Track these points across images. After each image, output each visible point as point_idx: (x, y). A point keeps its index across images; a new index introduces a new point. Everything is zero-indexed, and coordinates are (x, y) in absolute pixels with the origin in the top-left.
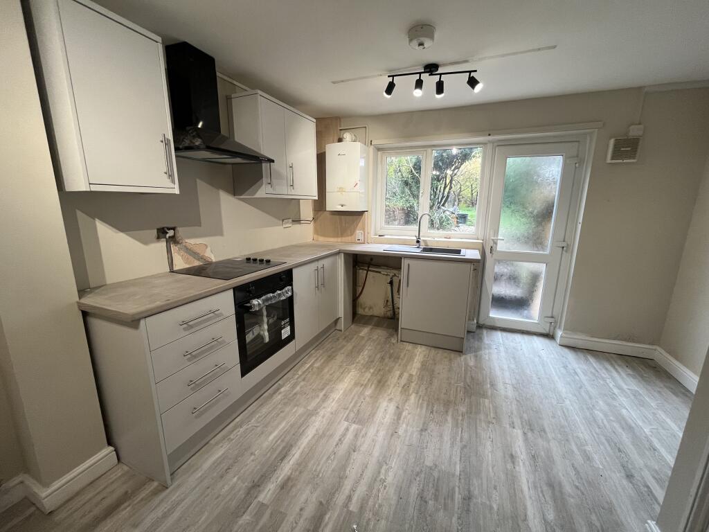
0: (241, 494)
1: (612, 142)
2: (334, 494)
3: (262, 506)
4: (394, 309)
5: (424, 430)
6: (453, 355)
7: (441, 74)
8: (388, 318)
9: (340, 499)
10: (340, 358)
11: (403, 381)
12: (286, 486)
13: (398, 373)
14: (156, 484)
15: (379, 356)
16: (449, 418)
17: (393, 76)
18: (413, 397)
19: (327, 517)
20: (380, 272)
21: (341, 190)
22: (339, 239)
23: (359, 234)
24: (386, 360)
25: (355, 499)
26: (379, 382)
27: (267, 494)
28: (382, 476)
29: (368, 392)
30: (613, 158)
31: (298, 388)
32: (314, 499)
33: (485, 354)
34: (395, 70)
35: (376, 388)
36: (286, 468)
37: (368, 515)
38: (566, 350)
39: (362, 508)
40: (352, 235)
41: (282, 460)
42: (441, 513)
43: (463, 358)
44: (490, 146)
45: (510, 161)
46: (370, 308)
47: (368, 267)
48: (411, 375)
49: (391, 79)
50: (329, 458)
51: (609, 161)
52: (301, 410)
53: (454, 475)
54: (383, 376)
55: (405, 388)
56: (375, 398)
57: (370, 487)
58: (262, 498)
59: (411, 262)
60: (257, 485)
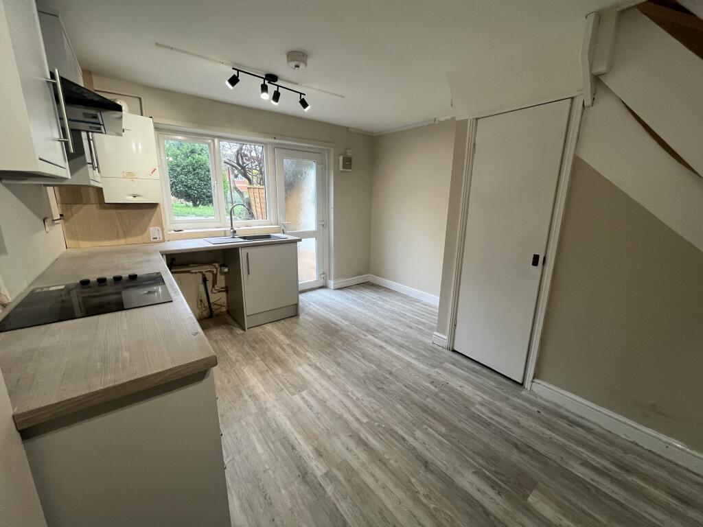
0: (304, 488)
1: (341, 158)
3: (328, 475)
4: (210, 307)
5: (339, 364)
7: (278, 86)
8: (205, 318)
9: (355, 425)
11: (291, 351)
12: (319, 453)
13: (278, 348)
15: (246, 348)
16: (341, 351)
17: (238, 71)
18: (309, 355)
19: (362, 436)
20: (189, 272)
21: (130, 175)
22: (122, 241)
23: (153, 231)
24: (257, 346)
25: (360, 417)
26: (275, 361)
27: (318, 468)
28: (355, 398)
29: (279, 371)
32: (344, 438)
35: (279, 365)
36: (305, 449)
37: (373, 415)
38: (337, 291)
39: (368, 416)
40: (142, 233)
41: (293, 448)
42: (392, 386)
43: (301, 318)
48: (288, 345)
50: (318, 418)
51: (341, 169)
52: (250, 419)
53: (376, 370)
54: (271, 357)
55: (297, 353)
56: (287, 369)
57: (358, 406)
58: (319, 474)
59: (250, 250)
60: (304, 475)
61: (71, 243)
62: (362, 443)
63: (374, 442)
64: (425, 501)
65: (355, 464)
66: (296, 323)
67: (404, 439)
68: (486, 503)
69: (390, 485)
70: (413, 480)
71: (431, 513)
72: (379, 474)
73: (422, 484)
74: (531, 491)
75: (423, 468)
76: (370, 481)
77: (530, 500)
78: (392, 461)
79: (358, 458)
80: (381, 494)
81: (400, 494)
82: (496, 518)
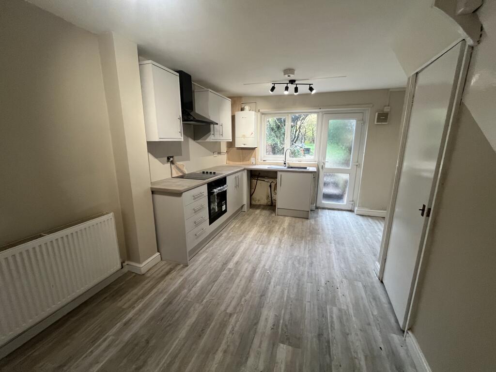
0: (220, 266)
1: (377, 114)
2: (258, 265)
3: (230, 270)
4: (272, 200)
5: (292, 246)
6: (304, 220)
7: (297, 84)
8: (269, 205)
9: (261, 266)
10: (247, 223)
11: (280, 230)
12: (237, 263)
13: (278, 228)
14: (182, 265)
15: (267, 222)
16: (303, 242)
17: (274, 84)
18: (286, 236)
19: (257, 270)
20: (264, 181)
21: (244, 136)
22: (242, 163)
23: (252, 160)
24: (271, 223)
25: (267, 265)
26: (269, 231)
27: (231, 265)
28: (276, 259)
29: (265, 234)
30: (377, 122)
31: (230, 235)
32: (250, 266)
33: (319, 219)
34: (275, 81)
35: (268, 233)
36: (236, 259)
37: (273, 269)
38: (359, 216)
39: (270, 267)
40: (248, 160)
41: (233, 256)
42: (301, 267)
43: (309, 221)
44: (320, 114)
45: (331, 121)
46: (259, 200)
47: (258, 178)
48: (284, 228)
49: (273, 85)
50: (253, 255)
51: (376, 123)
52: (235, 242)
53: (306, 258)
54: (270, 229)
55: (282, 233)
56: (269, 236)
57: (272, 262)
58: (229, 267)
59: (283, 174)
60: (225, 264)
61: (228, 162)
62: (254, 271)
63: (257, 275)
64: (243, 299)
65: (241, 274)
66: (303, 222)
67: (270, 283)
68: (262, 323)
69: (241, 287)
70: (250, 293)
71: (239, 304)
72: (243, 282)
73: (251, 297)
74: (289, 345)
75: (259, 295)
76: (237, 280)
77: (282, 345)
78: (253, 284)
79: (245, 274)
80: (234, 286)
81: (239, 291)
82: (256, 329)
